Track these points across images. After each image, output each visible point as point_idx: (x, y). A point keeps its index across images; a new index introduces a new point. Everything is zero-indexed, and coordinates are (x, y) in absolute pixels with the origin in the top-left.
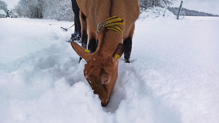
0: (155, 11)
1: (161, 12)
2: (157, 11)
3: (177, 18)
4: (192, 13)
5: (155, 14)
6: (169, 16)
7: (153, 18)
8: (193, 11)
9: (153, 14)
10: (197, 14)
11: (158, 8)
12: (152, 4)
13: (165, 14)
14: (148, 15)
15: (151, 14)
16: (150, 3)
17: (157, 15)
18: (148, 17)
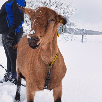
0: (65, 37)
1: (69, 37)
2: (67, 37)
3: (82, 42)
4: (90, 32)
5: (65, 39)
6: (75, 40)
7: (64, 42)
8: (91, 31)
9: (63, 39)
10: (94, 33)
11: (67, 34)
12: (61, 31)
13: (72, 39)
14: (60, 40)
15: (62, 39)
16: (60, 31)
17: (66, 40)
18: (60, 41)
